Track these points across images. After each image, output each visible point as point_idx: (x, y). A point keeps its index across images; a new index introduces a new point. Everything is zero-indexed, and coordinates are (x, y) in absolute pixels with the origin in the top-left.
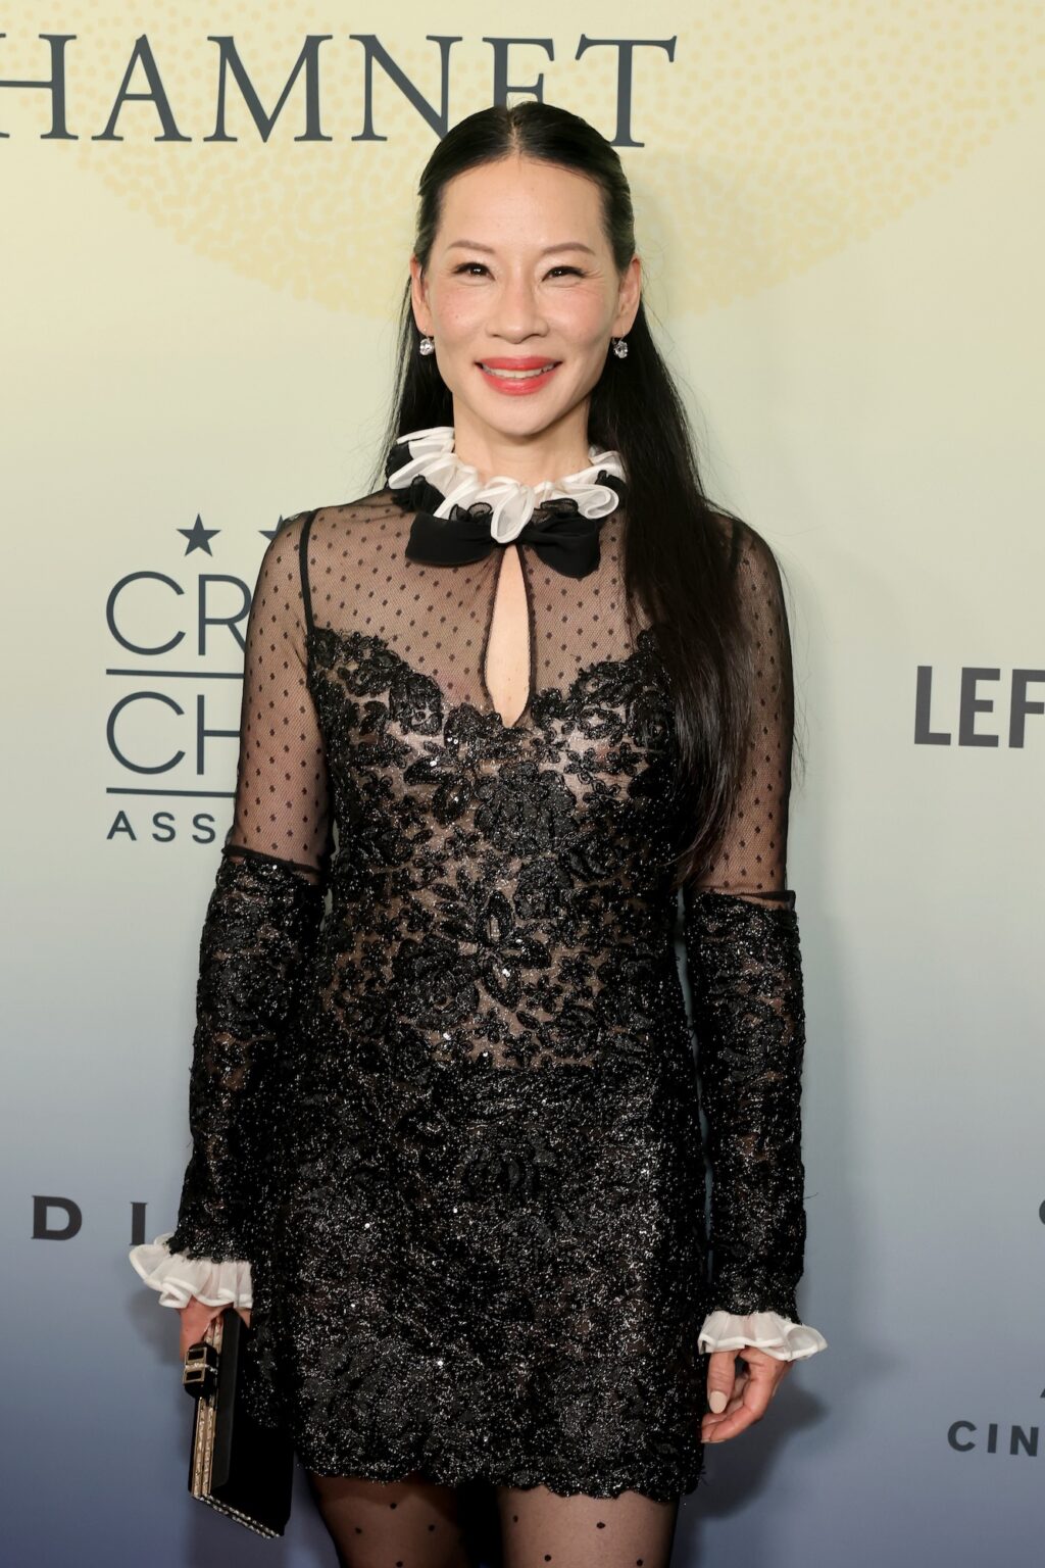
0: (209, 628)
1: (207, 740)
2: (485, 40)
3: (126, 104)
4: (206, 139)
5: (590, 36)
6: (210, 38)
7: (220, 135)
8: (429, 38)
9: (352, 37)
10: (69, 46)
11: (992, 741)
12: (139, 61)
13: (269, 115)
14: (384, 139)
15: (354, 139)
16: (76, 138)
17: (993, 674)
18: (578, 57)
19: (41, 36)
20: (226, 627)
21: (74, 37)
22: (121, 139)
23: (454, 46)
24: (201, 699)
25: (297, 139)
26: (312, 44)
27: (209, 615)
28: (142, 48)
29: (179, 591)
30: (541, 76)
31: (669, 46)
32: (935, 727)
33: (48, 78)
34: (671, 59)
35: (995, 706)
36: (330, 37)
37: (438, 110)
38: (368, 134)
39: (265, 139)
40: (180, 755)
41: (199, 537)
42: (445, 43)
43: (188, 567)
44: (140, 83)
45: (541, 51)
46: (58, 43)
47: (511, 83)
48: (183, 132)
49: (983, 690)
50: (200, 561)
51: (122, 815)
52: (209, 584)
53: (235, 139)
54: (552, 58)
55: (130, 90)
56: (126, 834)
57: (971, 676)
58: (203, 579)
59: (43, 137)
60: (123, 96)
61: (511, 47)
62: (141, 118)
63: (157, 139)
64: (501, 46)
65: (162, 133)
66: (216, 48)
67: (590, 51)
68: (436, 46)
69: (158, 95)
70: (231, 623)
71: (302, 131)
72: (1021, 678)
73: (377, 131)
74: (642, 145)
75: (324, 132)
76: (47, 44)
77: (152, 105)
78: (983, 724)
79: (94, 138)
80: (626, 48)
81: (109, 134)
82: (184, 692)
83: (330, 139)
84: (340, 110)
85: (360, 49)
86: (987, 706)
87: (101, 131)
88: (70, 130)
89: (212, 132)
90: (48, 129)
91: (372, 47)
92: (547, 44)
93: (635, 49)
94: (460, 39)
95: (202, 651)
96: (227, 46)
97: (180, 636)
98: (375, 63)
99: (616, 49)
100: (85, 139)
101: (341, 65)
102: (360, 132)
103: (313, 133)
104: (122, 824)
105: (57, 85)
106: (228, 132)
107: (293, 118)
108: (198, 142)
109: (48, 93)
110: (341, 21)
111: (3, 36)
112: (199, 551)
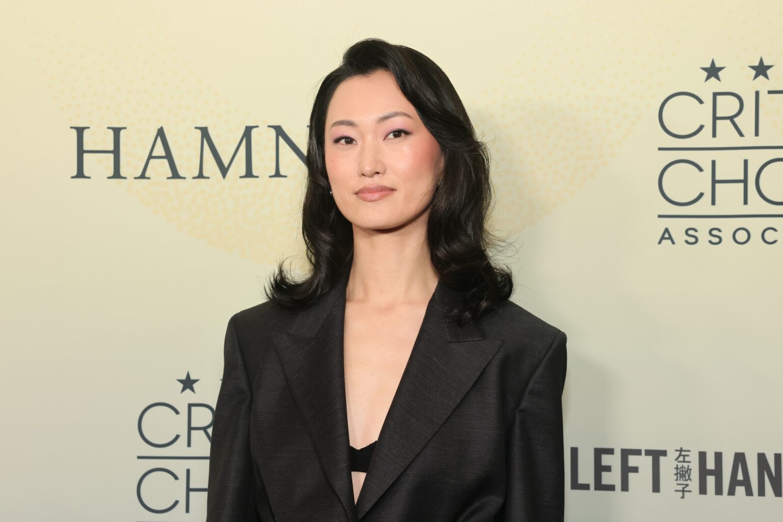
0: (193, 432)
1: (191, 493)
3: (152, 161)
4: (194, 178)
6: (196, 128)
7: (201, 176)
9: (269, 126)
10: (122, 132)
11: (611, 488)
12: (159, 140)
13: (226, 165)
14: (286, 177)
15: (270, 177)
16: (125, 178)
17: (610, 451)
19: (108, 128)
20: (202, 432)
21: (125, 128)
22: (149, 178)
24: (188, 471)
25: (241, 177)
26: (248, 131)
27: (193, 425)
28: (161, 133)
29: (177, 413)
32: (581, 480)
33: (111, 148)
35: (613, 469)
36: (257, 127)
38: (278, 174)
39: (224, 176)
40: (177, 502)
41: (188, 384)
43: (182, 399)
44: (159, 150)
46: (117, 131)
48: (181, 173)
49: (606, 460)
50: (189, 396)
52: (193, 409)
53: (208, 178)
55: (154, 154)
57: (599, 453)
58: (190, 406)
59: (109, 178)
60: (151, 157)
62: (160, 168)
63: (168, 178)
65: (170, 175)
66: (199, 133)
69: (169, 156)
70: (205, 429)
71: (243, 173)
72: (626, 453)
73: (282, 172)
75: (255, 173)
76: (111, 132)
77: (165, 161)
78: (606, 478)
79: (135, 178)
81: (143, 176)
82: (179, 467)
83: (257, 177)
84: (263, 162)
85: (273, 132)
86: (608, 469)
87: (139, 174)
88: (122, 173)
89: (196, 174)
90: (111, 173)
91: (279, 131)
96: (204, 132)
97: (177, 437)
98: (281, 139)
101: (263, 141)
102: (273, 173)
103: (249, 174)
105: (116, 152)
106: (205, 174)
107: (239, 166)
108: (189, 180)
109: (111, 156)
110: (263, 119)
111: (88, 128)
112: (188, 391)
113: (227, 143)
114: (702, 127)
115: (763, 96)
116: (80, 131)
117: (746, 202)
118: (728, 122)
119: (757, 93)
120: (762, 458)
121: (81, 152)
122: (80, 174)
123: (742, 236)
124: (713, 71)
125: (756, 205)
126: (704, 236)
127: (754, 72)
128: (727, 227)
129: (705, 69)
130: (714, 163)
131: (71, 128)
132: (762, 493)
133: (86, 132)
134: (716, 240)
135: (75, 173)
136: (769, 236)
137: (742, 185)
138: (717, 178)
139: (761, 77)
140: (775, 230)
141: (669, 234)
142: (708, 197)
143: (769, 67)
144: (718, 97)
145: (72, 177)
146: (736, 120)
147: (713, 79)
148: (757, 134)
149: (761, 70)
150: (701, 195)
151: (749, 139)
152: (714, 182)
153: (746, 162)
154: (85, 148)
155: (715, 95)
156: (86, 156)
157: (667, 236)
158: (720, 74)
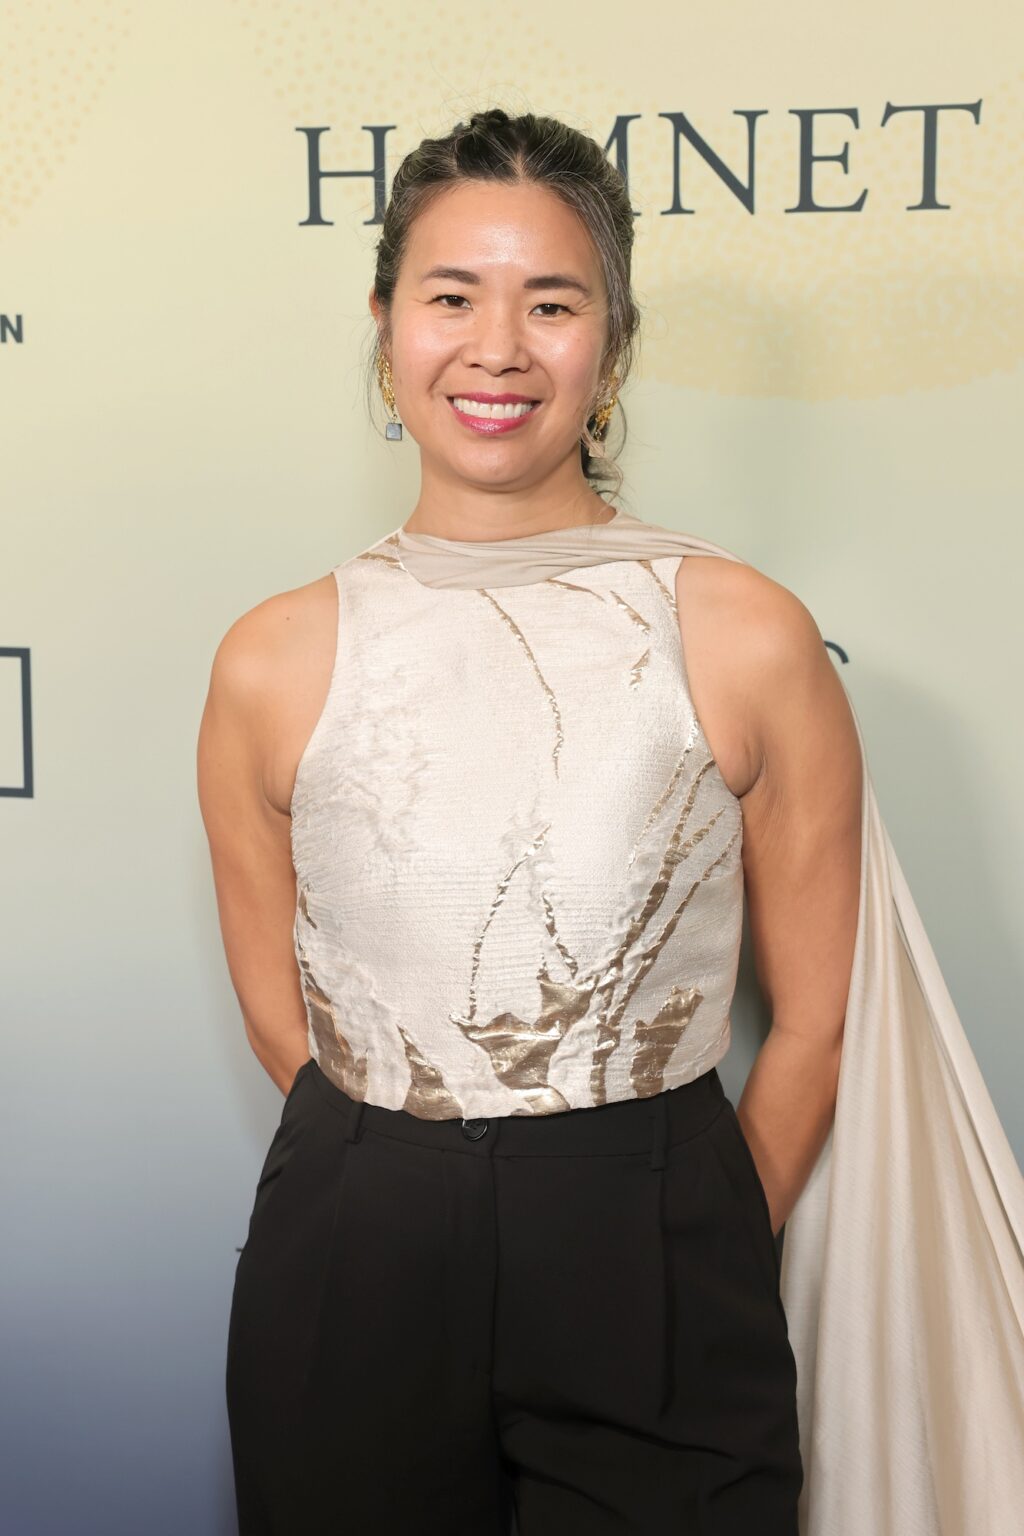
2: (791, 112)
5: (895, 104)
8: (736, 112)
9: (661, 115)
10: (389, 136)
14: (692, 212)
15: (663, 213)
18: (883, 124)
19: (364, 128)
21: (394, 128)
23: (760, 120)
30: (846, 145)
31: (975, 109)
33: (370, 166)
34: (977, 121)
36: (638, 116)
37: (744, 181)
38: (677, 208)
42: (751, 117)
45: (847, 119)
46: (379, 134)
47: (817, 151)
54: (857, 126)
59: (366, 223)
61: (816, 118)
64: (806, 117)
67: (895, 118)
68: (743, 121)
73: (685, 204)
74: (947, 207)
75: (633, 206)
76: (369, 136)
80: (931, 113)
84: (651, 184)
85: (669, 125)
90: (370, 215)
91: (680, 124)
92: (853, 113)
93: (941, 114)
94: (765, 112)
98: (683, 139)
99: (921, 114)
101: (650, 143)
102: (669, 206)
105: (378, 173)
109: (370, 182)
110: (650, 101)
111: (328, 129)
116: (313, 135)
121: (315, 175)
122: (315, 218)
131: (298, 129)
133: (323, 138)
135: (305, 216)
145: (302, 224)
154: (324, 167)
156: (324, 182)
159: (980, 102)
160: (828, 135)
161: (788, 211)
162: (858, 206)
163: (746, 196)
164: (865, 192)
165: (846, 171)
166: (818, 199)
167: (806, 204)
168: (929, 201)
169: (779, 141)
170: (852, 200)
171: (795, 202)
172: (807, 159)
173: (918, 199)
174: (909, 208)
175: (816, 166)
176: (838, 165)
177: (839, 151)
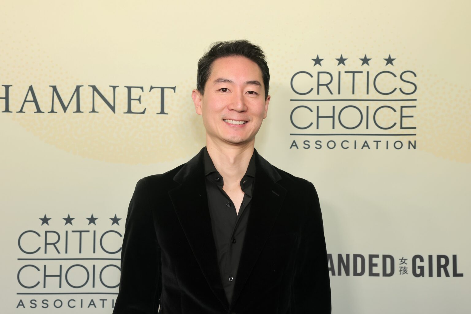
0: (48, 246)
1: (47, 278)
2: (125, 87)
3: (26, 103)
4: (49, 112)
5: (153, 86)
6: (50, 86)
7: (52, 111)
8: (110, 86)
9: (89, 86)
10: (10, 88)
12: (30, 92)
13: (66, 105)
14: (98, 112)
15: (90, 112)
16: (12, 112)
18: (150, 91)
19: (3, 85)
20: (53, 246)
21: (11, 86)
22: (24, 112)
23: (117, 89)
24: (45, 266)
25: (74, 112)
27: (48, 242)
28: (31, 88)
29: (39, 236)
30: (140, 96)
31: (174, 89)
33: (4, 96)
34: (175, 92)
36: (83, 86)
37: (112, 104)
38: (93, 111)
39: (65, 112)
40: (39, 283)
41: (45, 220)
42: (114, 87)
43: (42, 229)
44: (30, 98)
45: (140, 90)
46: (7, 87)
47: (132, 98)
48: (42, 110)
50: (46, 227)
51: (21, 301)
52: (48, 234)
53: (56, 112)
54: (143, 91)
55: (27, 99)
56: (22, 307)
58: (46, 232)
59: (3, 112)
60: (25, 101)
61: (132, 89)
63: (35, 112)
64: (129, 88)
65: (36, 111)
66: (51, 89)
67: (153, 90)
68: (112, 88)
69: (35, 101)
70: (54, 244)
71: (75, 110)
73: (96, 110)
74: (167, 114)
75: (81, 110)
76: (4, 88)
77: (33, 104)
79: (17, 112)
80: (163, 89)
81: (21, 111)
82: (40, 264)
83: (83, 112)
84: (86, 105)
85: (91, 89)
87: (19, 110)
88: (10, 109)
89: (50, 110)
90: (4, 110)
91: (94, 88)
92: (142, 88)
93: (165, 89)
94: (118, 86)
95: (46, 252)
96: (54, 88)
97: (39, 248)
99: (160, 89)
100: (14, 112)
101: (86, 94)
102: (91, 110)
103: (78, 110)
104: (21, 304)
105: (7, 98)
106: (55, 110)
107: (73, 107)
108: (46, 114)
109: (4, 100)
110: (86, 82)
112: (45, 224)
113: (66, 94)
114: (312, 89)
115: (343, 74)
117: (333, 128)
118: (325, 87)
119: (339, 72)
120: (340, 256)
123: (331, 145)
124: (318, 61)
125: (339, 129)
126: (313, 145)
127: (338, 62)
128: (324, 140)
129: (314, 60)
130: (318, 107)
132: (340, 274)
134: (319, 147)
136: (345, 145)
137: (332, 119)
138: (320, 115)
139: (341, 65)
140: (348, 142)
141: (295, 144)
142: (315, 125)
143: (345, 59)
144: (320, 74)
146: (329, 86)
147: (318, 65)
148: (339, 93)
149: (341, 61)
150: (312, 124)
151: (336, 96)
152: (318, 117)
153: (334, 107)
155: (319, 73)
157: (294, 144)
158: (321, 62)
159: (175, 87)
160: (135, 93)
161: (124, 113)
162: (143, 113)
163: (113, 109)
164: (145, 109)
165: (140, 103)
166: (133, 110)
167: (129, 111)
168: (162, 112)
169: (122, 94)
170: (142, 111)
171: (126, 111)
172: (130, 99)
173: (159, 111)
174: (157, 114)
175: (132, 101)
176: (138, 101)
177: (138, 98)
